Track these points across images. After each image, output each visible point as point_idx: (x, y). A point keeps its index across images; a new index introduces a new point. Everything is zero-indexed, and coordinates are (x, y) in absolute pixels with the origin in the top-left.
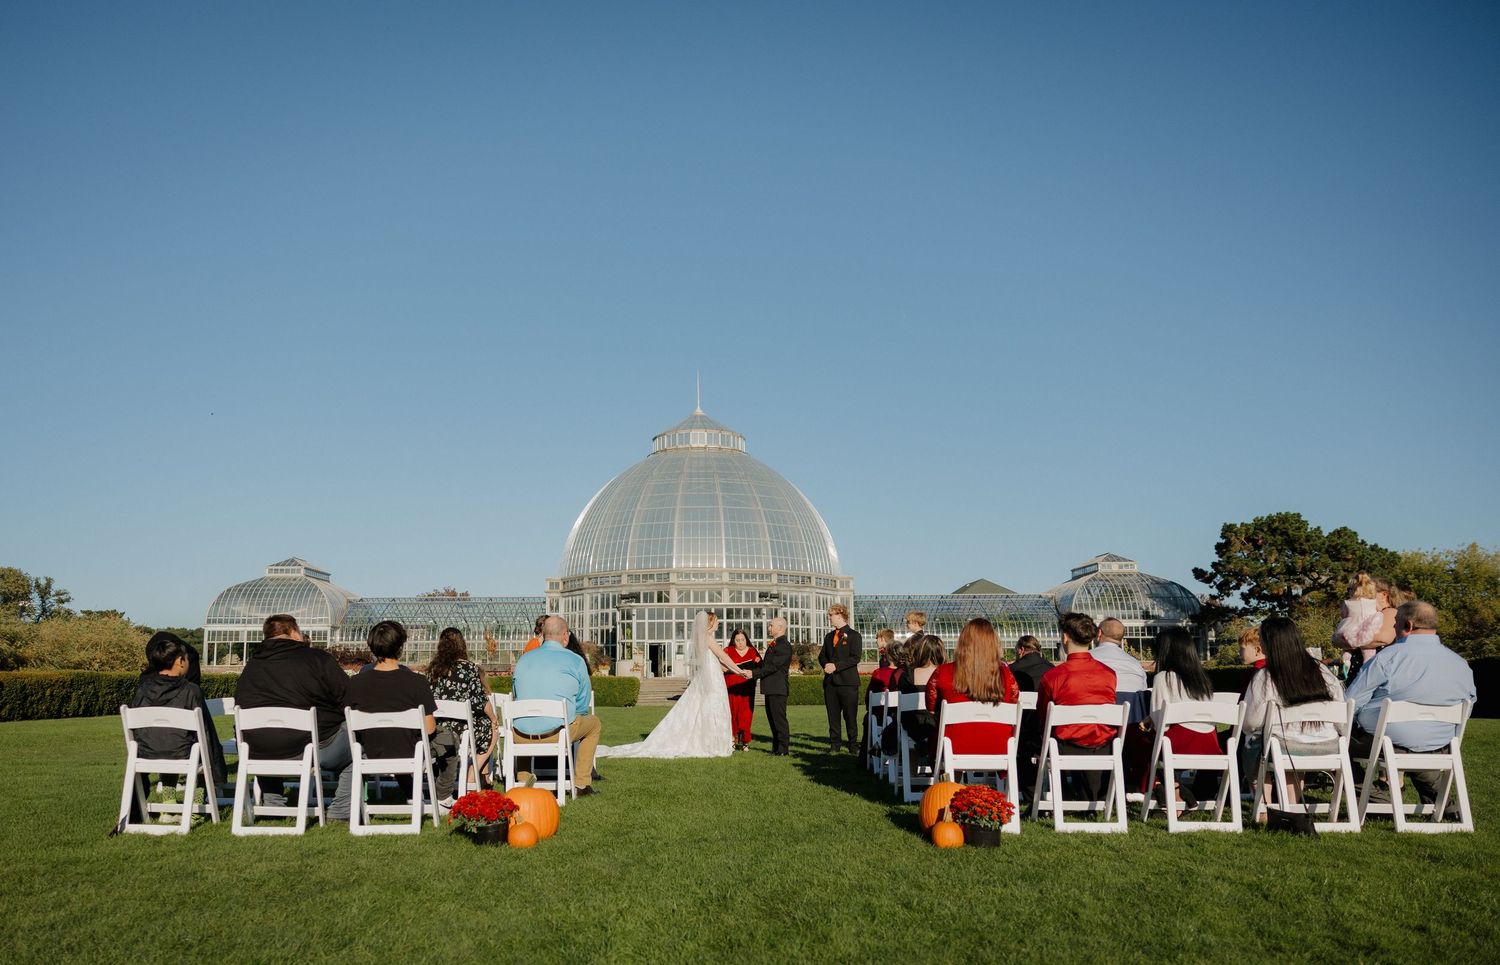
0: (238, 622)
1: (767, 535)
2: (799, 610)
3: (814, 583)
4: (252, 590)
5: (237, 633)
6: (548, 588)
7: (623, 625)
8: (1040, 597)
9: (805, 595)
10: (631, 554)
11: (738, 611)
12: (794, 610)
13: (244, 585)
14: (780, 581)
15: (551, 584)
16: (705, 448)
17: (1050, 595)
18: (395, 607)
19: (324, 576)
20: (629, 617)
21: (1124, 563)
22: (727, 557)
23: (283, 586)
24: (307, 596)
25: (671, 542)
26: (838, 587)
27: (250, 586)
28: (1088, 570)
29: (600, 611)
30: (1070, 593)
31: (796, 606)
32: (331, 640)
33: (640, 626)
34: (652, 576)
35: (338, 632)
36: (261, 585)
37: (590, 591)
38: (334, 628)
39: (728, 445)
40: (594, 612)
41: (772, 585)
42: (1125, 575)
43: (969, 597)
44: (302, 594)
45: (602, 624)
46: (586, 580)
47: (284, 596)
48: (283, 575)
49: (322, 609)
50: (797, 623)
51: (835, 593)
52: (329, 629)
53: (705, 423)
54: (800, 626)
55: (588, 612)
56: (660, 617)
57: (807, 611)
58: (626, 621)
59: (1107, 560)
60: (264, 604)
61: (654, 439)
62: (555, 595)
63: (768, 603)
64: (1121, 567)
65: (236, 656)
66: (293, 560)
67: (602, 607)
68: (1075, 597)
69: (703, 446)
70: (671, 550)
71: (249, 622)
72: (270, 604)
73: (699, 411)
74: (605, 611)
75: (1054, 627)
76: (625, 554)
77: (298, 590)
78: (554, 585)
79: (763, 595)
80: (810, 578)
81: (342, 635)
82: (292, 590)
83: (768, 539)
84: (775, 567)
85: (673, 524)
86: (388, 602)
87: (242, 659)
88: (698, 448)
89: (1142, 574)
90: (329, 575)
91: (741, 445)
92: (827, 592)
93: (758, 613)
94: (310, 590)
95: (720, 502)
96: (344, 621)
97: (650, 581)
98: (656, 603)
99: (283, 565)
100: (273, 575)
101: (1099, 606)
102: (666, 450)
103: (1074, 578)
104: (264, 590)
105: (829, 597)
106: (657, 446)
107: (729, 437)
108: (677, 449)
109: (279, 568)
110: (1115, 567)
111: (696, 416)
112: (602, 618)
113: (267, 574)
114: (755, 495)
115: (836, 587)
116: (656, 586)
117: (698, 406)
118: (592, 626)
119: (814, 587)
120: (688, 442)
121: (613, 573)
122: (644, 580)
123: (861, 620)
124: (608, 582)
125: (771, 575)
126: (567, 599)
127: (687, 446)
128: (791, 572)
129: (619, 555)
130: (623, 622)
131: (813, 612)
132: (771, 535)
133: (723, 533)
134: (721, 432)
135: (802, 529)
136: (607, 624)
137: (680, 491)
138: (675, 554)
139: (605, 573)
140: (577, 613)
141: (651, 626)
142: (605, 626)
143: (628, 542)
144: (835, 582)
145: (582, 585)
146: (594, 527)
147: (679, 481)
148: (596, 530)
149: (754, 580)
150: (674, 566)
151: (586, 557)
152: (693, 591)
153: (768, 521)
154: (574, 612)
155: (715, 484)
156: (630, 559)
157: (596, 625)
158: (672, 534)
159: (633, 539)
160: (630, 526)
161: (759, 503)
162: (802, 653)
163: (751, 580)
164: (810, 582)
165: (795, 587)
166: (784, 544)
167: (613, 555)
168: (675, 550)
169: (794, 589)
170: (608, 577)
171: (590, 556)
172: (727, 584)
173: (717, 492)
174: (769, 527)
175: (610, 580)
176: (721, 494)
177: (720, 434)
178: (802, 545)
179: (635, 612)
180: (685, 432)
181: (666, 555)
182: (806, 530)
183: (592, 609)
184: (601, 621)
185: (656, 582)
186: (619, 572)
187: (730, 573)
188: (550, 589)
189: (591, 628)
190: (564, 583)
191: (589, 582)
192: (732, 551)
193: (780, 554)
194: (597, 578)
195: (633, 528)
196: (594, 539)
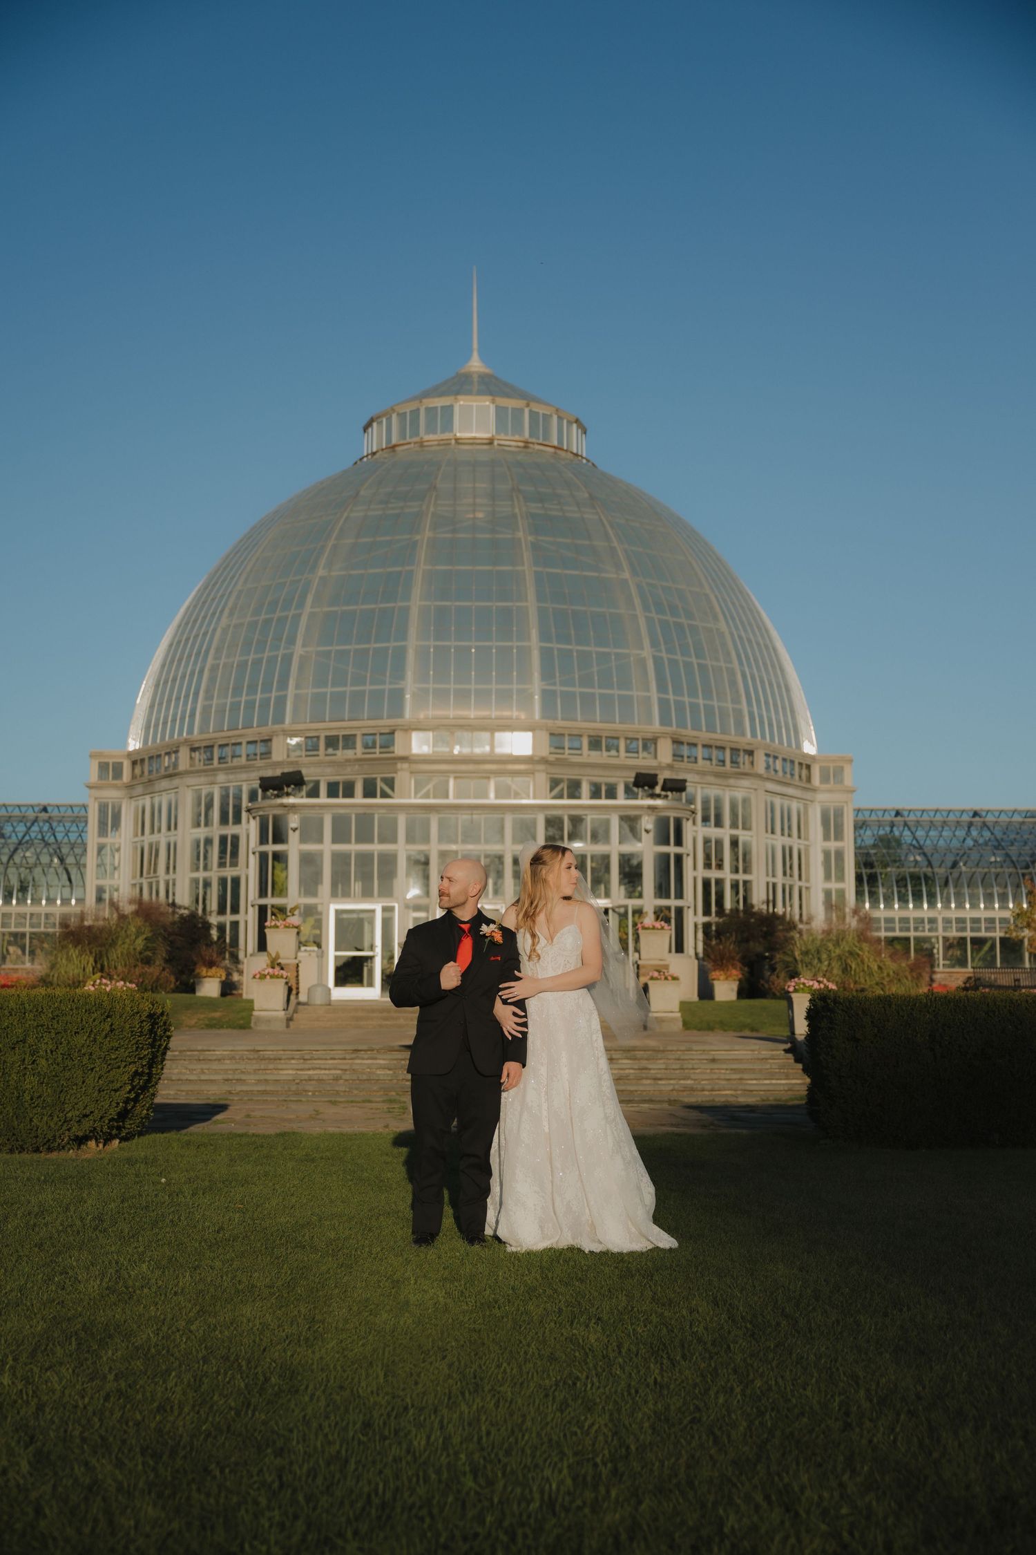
1: (646, 642)
2: (725, 833)
3: (760, 767)
6: (93, 776)
7: (263, 855)
9: (739, 795)
10: (297, 687)
12: (713, 832)
14: (677, 756)
15: (103, 767)
16: (490, 442)
20: (279, 838)
22: (544, 693)
25: (400, 654)
26: (816, 780)
29: (216, 831)
31: (719, 824)
33: (308, 860)
34: (349, 741)
37: (190, 780)
39: (547, 436)
40: (201, 833)
41: (662, 759)
45: (222, 864)
46: (184, 753)
50: (720, 866)
51: (808, 795)
53: (490, 386)
54: (727, 875)
55: (187, 835)
56: (366, 836)
57: (743, 836)
58: (271, 848)
61: (366, 427)
62: (111, 795)
63: (659, 802)
67: (224, 820)
69: (486, 436)
70: (399, 673)
73: (476, 365)
76: (283, 684)
78: (111, 770)
79: (645, 782)
80: (750, 753)
83: (647, 652)
84: (665, 720)
85: (407, 609)
88: (473, 442)
91: (576, 442)
92: (790, 791)
93: (630, 823)
95: (527, 555)
97: (342, 754)
98: (359, 799)
102: (393, 445)
105: (795, 805)
106: (374, 440)
107: (547, 418)
108: (422, 445)
111: (468, 374)
112: (223, 852)
114: (615, 544)
115: (809, 779)
116: (360, 765)
117: (475, 355)
118: (197, 869)
119: (759, 776)
120: (448, 425)
121: (251, 734)
122: (330, 751)
123: (869, 865)
124: (240, 756)
125: (654, 741)
126: (140, 803)
127: (447, 436)
128: (704, 736)
129: (267, 688)
130: (264, 848)
131: (757, 840)
132: (654, 644)
133: (534, 633)
134: (528, 405)
135: (732, 634)
136: (234, 864)
137: (427, 532)
138: (410, 685)
139: (230, 733)
140: (162, 838)
141: (340, 861)
142: (228, 868)
143: (292, 654)
144: (808, 767)
145: (175, 765)
146: (209, 624)
147: (424, 507)
148: (215, 630)
149: (613, 753)
150: (408, 714)
151: (187, 696)
152: (456, 778)
153: (646, 608)
154: (155, 838)
155: (514, 516)
156: (296, 696)
157: (206, 868)
158: (403, 635)
159: (304, 646)
160: (297, 617)
161: (625, 565)
162: (747, 941)
163: (605, 754)
164: (752, 763)
165: (717, 775)
166: (688, 665)
167: (252, 689)
168: (409, 675)
169: (711, 779)
170: (240, 744)
171: (196, 694)
172: (544, 761)
173: (520, 534)
174: (649, 621)
175: (243, 750)
176: (530, 538)
177: (527, 411)
178: (731, 672)
179: (294, 821)
180: (439, 402)
181: (387, 687)
182: (740, 637)
183: (198, 825)
184: (220, 858)
185: (359, 755)
186: (265, 731)
187: (552, 734)
188: (100, 777)
189: (195, 875)
190: (134, 763)
191: (191, 758)
192: (557, 680)
193: (678, 690)
194: (212, 747)
195: (304, 620)
196: (207, 652)
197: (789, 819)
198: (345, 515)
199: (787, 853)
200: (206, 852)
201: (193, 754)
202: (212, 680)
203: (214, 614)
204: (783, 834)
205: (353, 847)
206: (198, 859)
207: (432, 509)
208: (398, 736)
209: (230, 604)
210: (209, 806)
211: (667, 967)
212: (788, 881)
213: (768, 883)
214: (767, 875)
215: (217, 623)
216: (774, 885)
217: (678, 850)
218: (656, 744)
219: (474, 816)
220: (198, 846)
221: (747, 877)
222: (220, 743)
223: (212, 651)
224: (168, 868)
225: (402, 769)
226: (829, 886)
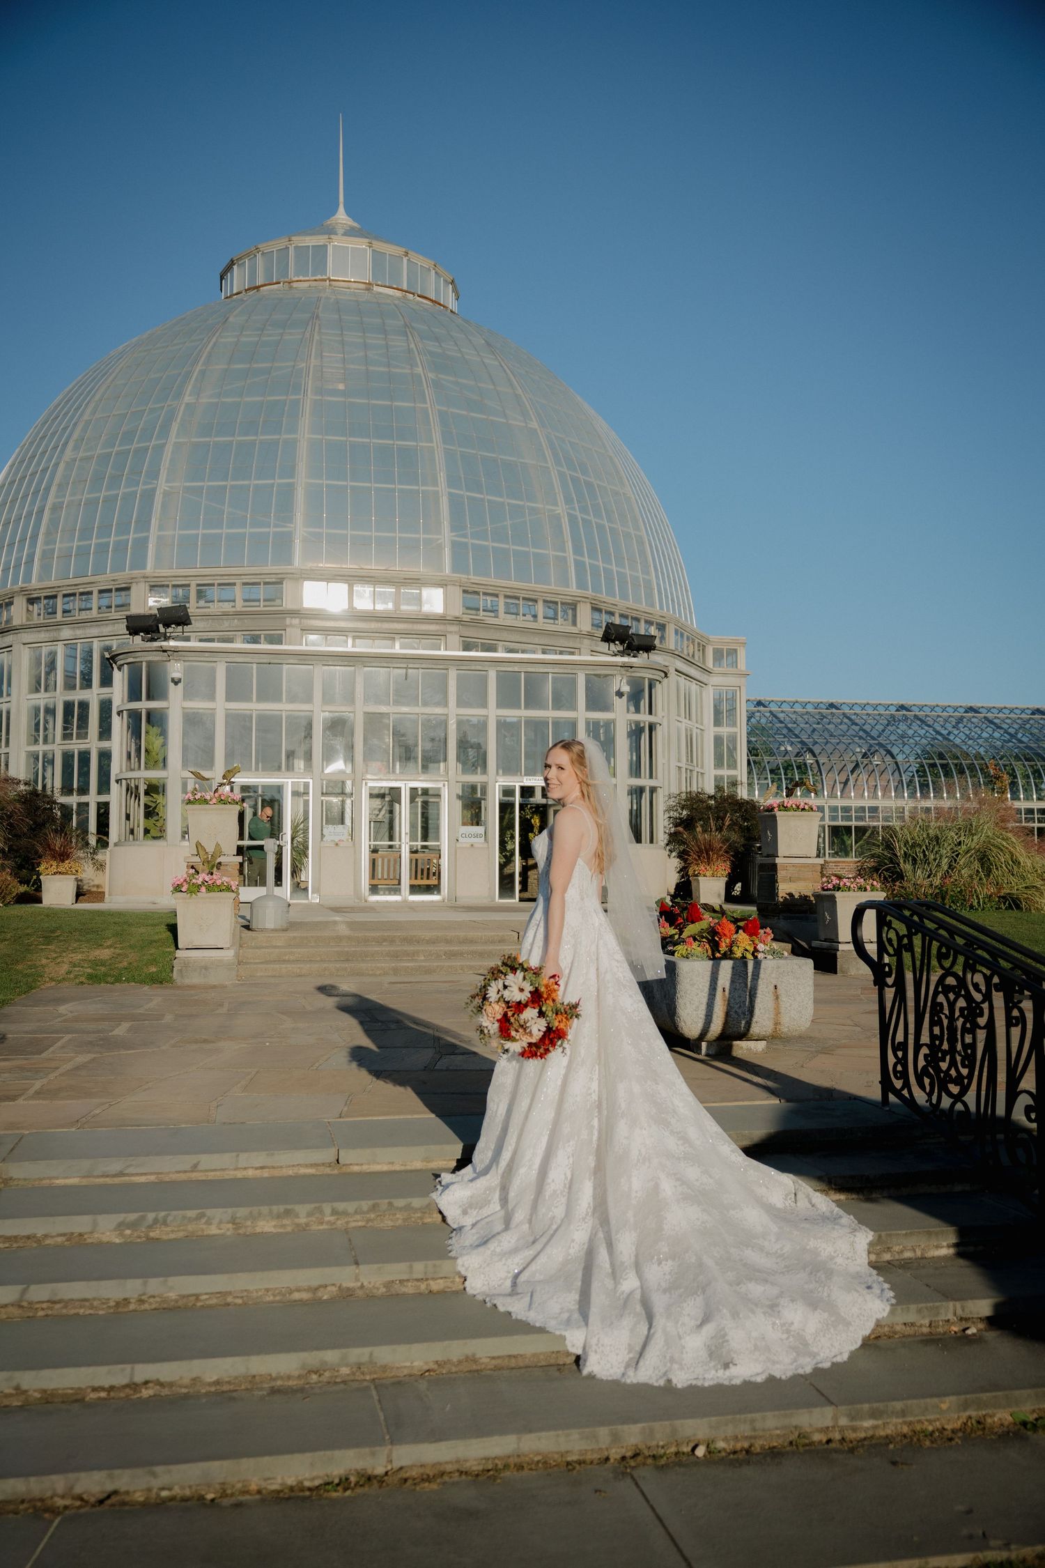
1: (560, 498)
3: (671, 643)
7: (135, 716)
10: (161, 528)
14: (596, 623)
16: (368, 287)
20: (156, 691)
22: (454, 545)
25: (289, 491)
26: (708, 663)
29: (59, 697)
33: (198, 721)
37: (28, 636)
39: (424, 290)
40: (42, 699)
45: (67, 736)
46: (19, 605)
51: (704, 677)
53: (359, 233)
55: (23, 701)
56: (271, 693)
58: (143, 705)
67: (69, 683)
70: (288, 512)
73: (343, 218)
74: (78, 696)
76: (144, 524)
80: (662, 627)
83: (561, 510)
84: (581, 584)
85: (294, 442)
88: (349, 285)
92: (692, 671)
95: (430, 395)
102: (258, 288)
105: (694, 687)
106: (235, 283)
107: (426, 272)
112: (68, 722)
114: (519, 391)
115: (703, 662)
116: (239, 619)
117: (341, 208)
118: (36, 741)
119: (670, 653)
120: (321, 266)
121: (104, 581)
122: (202, 602)
124: (91, 609)
125: (573, 607)
127: (321, 276)
128: (621, 604)
129: (124, 528)
130: (135, 705)
132: (568, 500)
133: (442, 477)
134: (406, 254)
136: (83, 735)
137: (313, 360)
138: (300, 528)
139: (78, 580)
141: (238, 724)
142: (74, 741)
143: (154, 490)
144: (702, 649)
145: (8, 619)
146: (50, 460)
147: (307, 335)
148: (57, 465)
150: (297, 561)
151: (23, 540)
152: (354, 638)
153: (557, 462)
155: (411, 352)
156: (159, 538)
157: (45, 741)
158: (290, 471)
159: (167, 481)
160: (160, 449)
161: (532, 414)
164: (664, 638)
166: (600, 528)
167: (105, 530)
168: (299, 517)
170: (90, 593)
171: (35, 537)
172: (458, 621)
173: (419, 370)
174: (561, 475)
175: (95, 601)
176: (431, 375)
177: (405, 260)
179: (176, 669)
180: (310, 241)
181: (272, 530)
183: (37, 690)
184: (65, 728)
185: (239, 605)
186: (122, 577)
187: (465, 591)
189: (34, 748)
191: (28, 610)
192: (469, 531)
193: (592, 554)
194: (55, 597)
195: (169, 449)
196: (48, 489)
197: (690, 701)
198: (214, 340)
200: (46, 722)
201: (30, 607)
202: (54, 523)
203: (55, 448)
204: (685, 718)
205: (254, 707)
206: (37, 730)
207: (316, 337)
208: (287, 586)
209: (76, 435)
210: (52, 666)
215: (60, 458)
218: (574, 610)
219: (410, 671)
220: (37, 715)
222: (65, 592)
223: (54, 489)
225: (291, 626)
226: (720, 772)
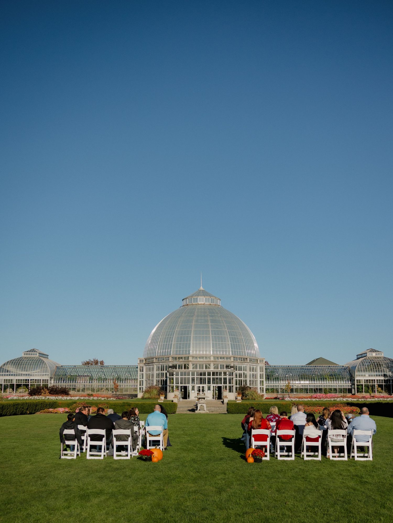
0: (12, 375)
1: (229, 341)
2: (242, 372)
4: (17, 362)
5: (12, 380)
6: (139, 362)
7: (170, 378)
8: (343, 366)
9: (245, 366)
10: (173, 349)
11: (217, 373)
12: (240, 372)
13: (14, 360)
14: (234, 360)
15: (140, 361)
16: (204, 304)
17: (347, 366)
18: (75, 369)
19: (46, 356)
20: (173, 375)
21: (378, 353)
22: (212, 350)
23: (30, 360)
24: (40, 365)
25: (190, 344)
26: (259, 362)
27: (16, 360)
28: (363, 355)
29: (160, 372)
30: (355, 365)
31: (241, 370)
32: (50, 383)
33: (177, 379)
34: (182, 358)
35: (53, 380)
36: (21, 360)
37: (156, 364)
38: (51, 378)
39: (214, 303)
40: (158, 372)
41: (231, 362)
42: (378, 358)
43: (313, 366)
44: (38, 364)
45: (161, 377)
46: (155, 359)
47: (31, 364)
48: (30, 356)
49: (46, 370)
50: (241, 377)
51: (257, 365)
52: (49, 379)
53: (204, 293)
54: (242, 379)
55: (155, 372)
56: (185, 375)
57: (245, 372)
58: (171, 377)
59: (371, 351)
60: (22, 368)
61: (183, 300)
63: (229, 370)
64: (376, 354)
65: (11, 389)
66: (33, 350)
67: (161, 370)
68: (357, 367)
69: (203, 303)
70: (189, 347)
71: (17, 375)
72: (25, 368)
73: (202, 288)
74: (163, 372)
75: (348, 379)
76: (171, 348)
77: (36, 362)
78: (141, 361)
79: (227, 367)
80: (247, 359)
81: (54, 381)
82: (34, 362)
83: (230, 343)
84: (232, 354)
85: (191, 336)
86: (73, 367)
87: (13, 390)
88: (201, 304)
89: (385, 358)
90: (48, 356)
91: (219, 303)
92: (254, 364)
93: (225, 374)
94: (41, 362)
95: (210, 327)
96: (55, 375)
97: (181, 360)
98: (183, 369)
99: (30, 352)
100: (26, 356)
101: (366, 371)
102: (188, 305)
103: (358, 359)
104: (22, 362)
105: (255, 367)
106: (184, 303)
107: (214, 299)
108: (192, 304)
109: (28, 353)
110: (374, 354)
111: (200, 291)
112: (161, 375)
113: (23, 355)
114: (224, 324)
115: (257, 362)
116: (183, 362)
117: (201, 286)
119: (248, 363)
120: (197, 301)
121: (166, 356)
122: (179, 359)
123: (268, 376)
125: (230, 357)
126: (147, 367)
127: (197, 303)
128: (239, 356)
129: (168, 348)
130: (170, 377)
131: (248, 373)
132: (231, 341)
133: (211, 340)
134: (210, 297)
135: (244, 338)
137: (193, 323)
138: (191, 349)
139: (162, 356)
140: (151, 373)
141: (181, 379)
143: (172, 343)
144: (257, 360)
145: (153, 361)
146: (158, 337)
147: (193, 318)
148: (159, 338)
149: (224, 360)
150: (191, 354)
151: (155, 349)
152: (198, 364)
153: (229, 335)
154: (150, 372)
155: (208, 320)
158: (190, 341)
159: (174, 342)
161: (226, 328)
162: (243, 390)
163: (222, 360)
164: (247, 360)
165: (240, 362)
166: (236, 344)
167: (166, 349)
168: (191, 347)
169: (240, 363)
172: (213, 361)
174: (230, 338)
175: (165, 359)
176: (210, 324)
178: (244, 345)
179: (175, 373)
180: (195, 297)
181: (188, 349)
182: (246, 339)
185: (183, 360)
186: (168, 356)
187: (214, 357)
188: (140, 362)
189: (157, 379)
190: (145, 360)
192: (215, 348)
193: (235, 349)
194: (159, 358)
195: (174, 338)
196: (158, 342)
197: (254, 369)
198: (180, 319)
199: (253, 375)
200: (158, 375)
202: (159, 347)
203: (158, 335)
204: (252, 372)
205: (183, 377)
208: (189, 357)
210: (159, 368)
211: (227, 396)
212: (253, 379)
213: (250, 380)
214: (250, 378)
216: (251, 380)
217: (232, 377)
221: (246, 379)
224: (152, 378)
225: (190, 363)
226: (261, 380)
